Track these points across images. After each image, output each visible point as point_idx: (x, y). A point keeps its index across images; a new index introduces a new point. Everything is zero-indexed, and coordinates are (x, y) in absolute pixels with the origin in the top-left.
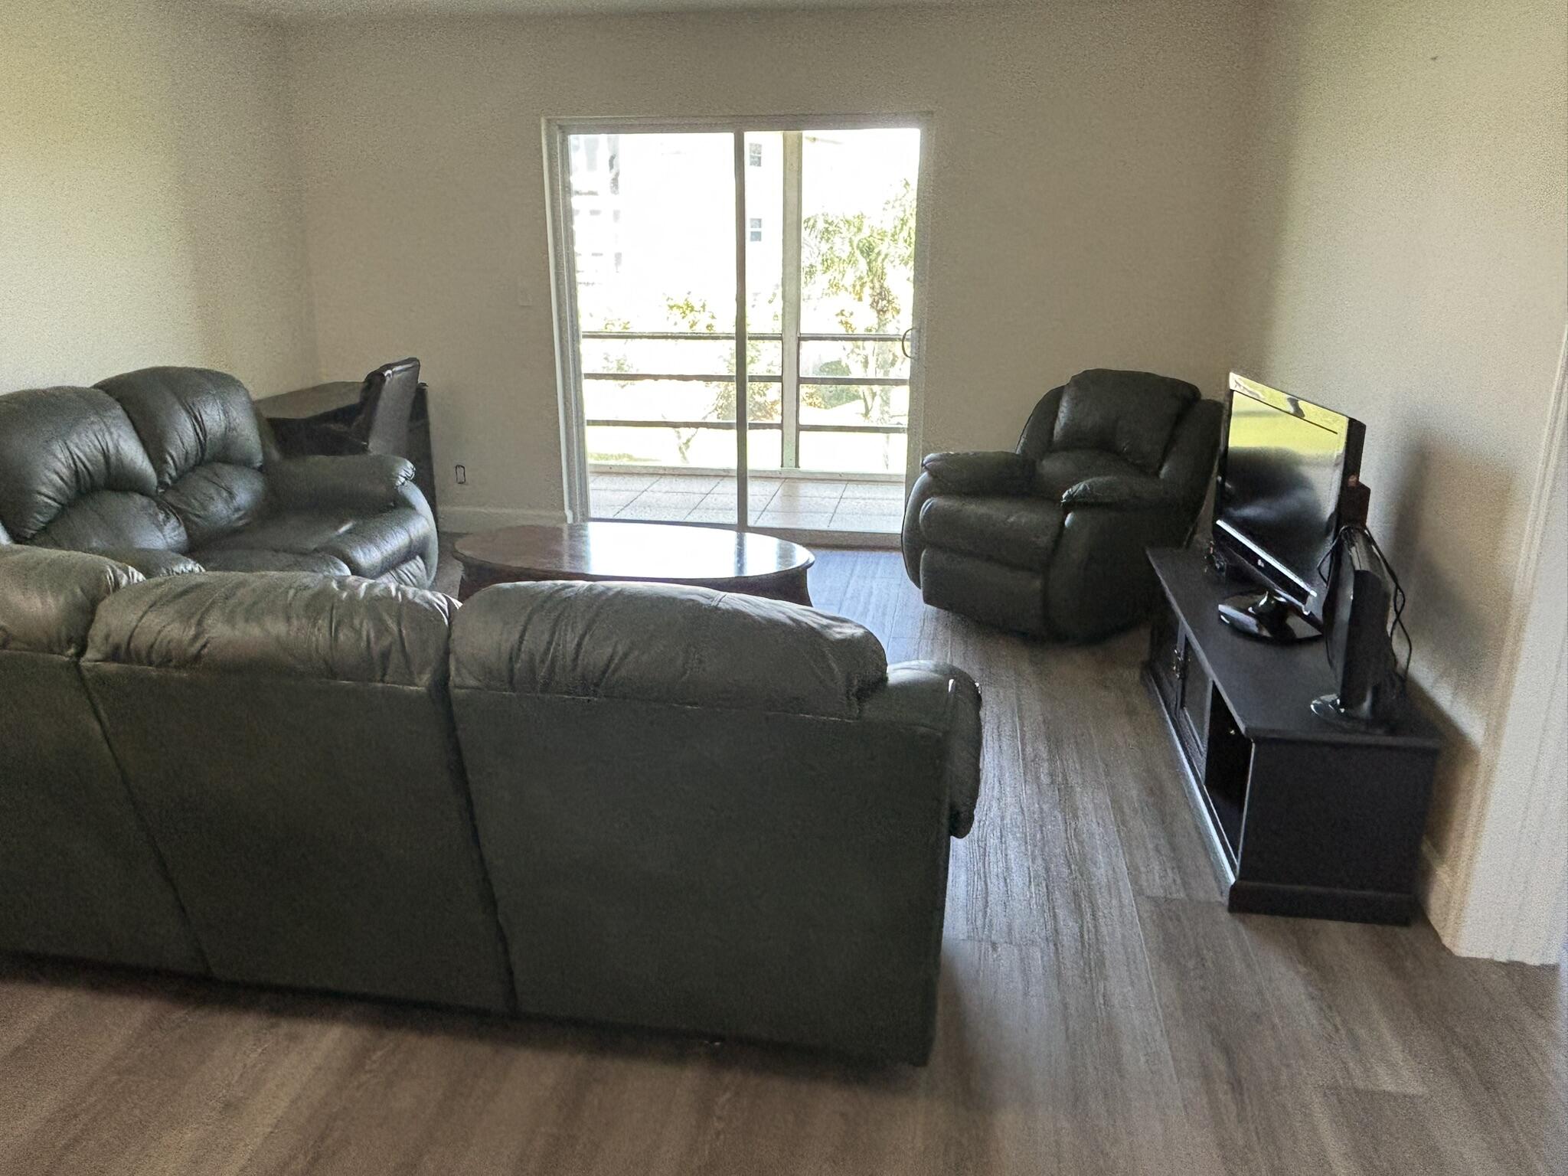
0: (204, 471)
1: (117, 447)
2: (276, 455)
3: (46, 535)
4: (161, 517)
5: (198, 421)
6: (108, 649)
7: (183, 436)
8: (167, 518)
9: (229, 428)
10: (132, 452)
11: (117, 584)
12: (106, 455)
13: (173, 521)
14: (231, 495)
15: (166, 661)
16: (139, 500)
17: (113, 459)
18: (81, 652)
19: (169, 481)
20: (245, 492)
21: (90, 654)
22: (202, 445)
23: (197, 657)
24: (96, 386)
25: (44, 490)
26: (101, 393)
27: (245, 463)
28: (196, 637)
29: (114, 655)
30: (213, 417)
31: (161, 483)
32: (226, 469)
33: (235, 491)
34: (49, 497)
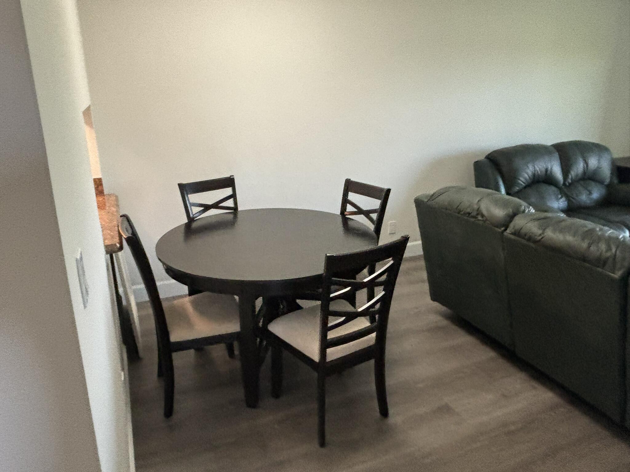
0: (582, 182)
1: (551, 169)
2: (616, 181)
3: (517, 194)
4: (560, 196)
5: (586, 163)
6: (513, 231)
7: (579, 168)
8: (562, 197)
9: (599, 168)
10: (557, 171)
11: (524, 211)
12: (547, 170)
13: (564, 199)
14: (590, 193)
15: (530, 239)
16: (553, 188)
17: (549, 172)
18: (506, 230)
19: (567, 184)
20: (597, 193)
21: (508, 231)
22: (584, 173)
23: (540, 241)
24: (552, 145)
25: (521, 179)
26: (553, 149)
27: (600, 182)
28: (540, 235)
29: (514, 234)
30: (593, 162)
31: (564, 184)
32: (593, 183)
33: (592, 192)
34: (523, 182)
